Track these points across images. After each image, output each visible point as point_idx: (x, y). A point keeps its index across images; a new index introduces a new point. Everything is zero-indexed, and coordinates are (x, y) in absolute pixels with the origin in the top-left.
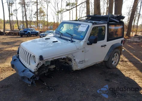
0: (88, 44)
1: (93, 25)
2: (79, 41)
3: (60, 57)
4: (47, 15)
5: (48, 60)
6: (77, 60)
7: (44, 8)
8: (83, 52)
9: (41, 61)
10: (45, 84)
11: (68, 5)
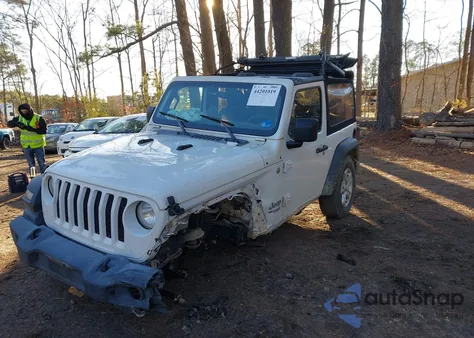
0: (290, 146)
1: (295, 84)
2: (262, 138)
3: (224, 197)
4: (33, 71)
5: (194, 211)
6: (266, 203)
7: (18, 44)
8: (278, 172)
9: (172, 218)
10: (182, 301)
11: (114, 32)
